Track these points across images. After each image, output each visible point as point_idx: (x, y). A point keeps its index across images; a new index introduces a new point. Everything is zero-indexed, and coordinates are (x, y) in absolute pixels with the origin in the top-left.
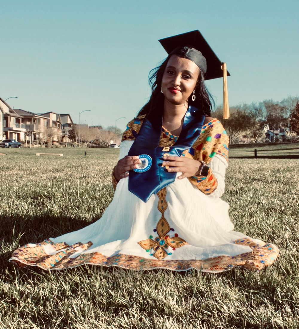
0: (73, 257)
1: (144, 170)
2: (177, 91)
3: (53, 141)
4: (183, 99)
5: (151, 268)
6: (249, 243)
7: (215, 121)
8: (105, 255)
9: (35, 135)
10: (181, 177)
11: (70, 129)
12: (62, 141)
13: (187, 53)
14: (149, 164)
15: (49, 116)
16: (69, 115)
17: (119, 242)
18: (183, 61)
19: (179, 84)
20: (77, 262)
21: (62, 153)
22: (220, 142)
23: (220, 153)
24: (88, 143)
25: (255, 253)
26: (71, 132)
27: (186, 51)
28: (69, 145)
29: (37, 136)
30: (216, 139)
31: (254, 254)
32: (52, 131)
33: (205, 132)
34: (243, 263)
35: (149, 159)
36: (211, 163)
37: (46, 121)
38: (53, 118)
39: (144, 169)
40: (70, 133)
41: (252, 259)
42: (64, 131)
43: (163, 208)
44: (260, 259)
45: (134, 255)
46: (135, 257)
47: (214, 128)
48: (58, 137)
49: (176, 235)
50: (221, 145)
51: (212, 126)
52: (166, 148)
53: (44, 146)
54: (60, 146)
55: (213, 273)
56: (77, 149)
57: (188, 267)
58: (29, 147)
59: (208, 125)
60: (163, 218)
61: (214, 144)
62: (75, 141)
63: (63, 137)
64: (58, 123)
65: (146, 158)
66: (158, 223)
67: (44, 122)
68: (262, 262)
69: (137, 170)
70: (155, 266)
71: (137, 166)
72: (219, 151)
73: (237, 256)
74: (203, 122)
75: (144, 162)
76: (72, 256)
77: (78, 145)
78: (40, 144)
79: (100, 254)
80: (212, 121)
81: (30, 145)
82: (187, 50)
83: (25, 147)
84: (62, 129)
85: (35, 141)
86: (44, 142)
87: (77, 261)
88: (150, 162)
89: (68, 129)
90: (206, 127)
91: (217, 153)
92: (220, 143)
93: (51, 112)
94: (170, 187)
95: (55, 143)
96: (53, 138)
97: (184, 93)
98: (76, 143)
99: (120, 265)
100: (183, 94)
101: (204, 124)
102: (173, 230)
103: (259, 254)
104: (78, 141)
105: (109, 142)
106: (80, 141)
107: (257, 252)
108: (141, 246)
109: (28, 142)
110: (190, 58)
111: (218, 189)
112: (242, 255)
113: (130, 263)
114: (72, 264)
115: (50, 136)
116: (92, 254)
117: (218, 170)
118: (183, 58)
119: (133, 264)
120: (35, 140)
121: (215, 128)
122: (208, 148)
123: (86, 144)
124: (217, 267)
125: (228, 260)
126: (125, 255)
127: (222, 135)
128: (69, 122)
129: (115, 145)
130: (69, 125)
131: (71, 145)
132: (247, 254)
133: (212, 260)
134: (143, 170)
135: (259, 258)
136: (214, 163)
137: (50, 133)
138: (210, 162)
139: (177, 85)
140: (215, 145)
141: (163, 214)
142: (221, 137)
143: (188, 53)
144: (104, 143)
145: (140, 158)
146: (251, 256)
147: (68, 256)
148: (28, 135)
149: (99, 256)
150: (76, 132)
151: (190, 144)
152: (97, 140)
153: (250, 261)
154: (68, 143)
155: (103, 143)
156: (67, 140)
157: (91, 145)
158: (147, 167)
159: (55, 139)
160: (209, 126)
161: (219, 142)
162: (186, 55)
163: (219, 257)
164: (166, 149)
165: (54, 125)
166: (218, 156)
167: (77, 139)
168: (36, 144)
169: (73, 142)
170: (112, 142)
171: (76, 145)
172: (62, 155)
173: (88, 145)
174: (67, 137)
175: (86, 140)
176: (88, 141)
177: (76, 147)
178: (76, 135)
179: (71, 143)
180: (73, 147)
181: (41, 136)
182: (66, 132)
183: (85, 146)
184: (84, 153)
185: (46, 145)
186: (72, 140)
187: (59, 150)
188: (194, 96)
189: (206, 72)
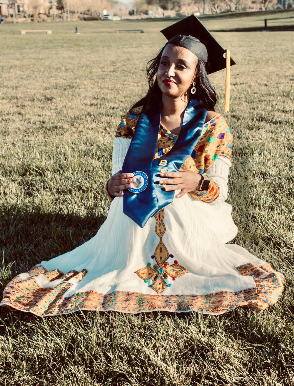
0: (68, 296)
3: (39, 14)
5: (150, 309)
6: (252, 269)
7: (218, 118)
8: (101, 293)
9: (19, 6)
10: (180, 196)
12: (49, 13)
13: (182, 40)
14: (145, 183)
17: (115, 272)
18: (176, 50)
19: (173, 75)
20: (71, 306)
21: (50, 29)
22: (224, 143)
23: (224, 155)
24: (79, 14)
25: (259, 289)
28: (57, 18)
29: (21, 9)
30: (219, 139)
31: (258, 291)
33: (207, 132)
34: (246, 303)
35: (145, 177)
36: (214, 166)
39: (140, 189)
40: (58, 4)
41: (256, 299)
43: (161, 233)
44: (264, 298)
45: (131, 291)
46: (133, 293)
47: (217, 127)
48: (45, 9)
49: (176, 262)
50: (225, 146)
51: (214, 125)
53: (29, 20)
54: (47, 19)
55: (215, 316)
56: (67, 24)
57: (188, 308)
58: (13, 22)
59: (211, 123)
60: (161, 243)
61: (217, 145)
62: (64, 12)
63: (51, 8)
65: (141, 175)
66: (157, 249)
68: (266, 301)
69: (132, 190)
70: (154, 308)
71: (132, 185)
72: (223, 153)
73: (240, 292)
74: (204, 120)
75: (139, 180)
76: (66, 295)
77: (67, 17)
78: (25, 17)
79: (96, 293)
80: (215, 118)
81: (14, 19)
82: (182, 37)
83: (9, 23)
85: (18, 14)
86: (29, 15)
87: (71, 305)
88: (146, 181)
90: (208, 125)
91: (220, 155)
92: (223, 144)
95: (41, 16)
96: (39, 10)
98: (65, 15)
99: (117, 308)
100: (178, 87)
101: (206, 122)
102: (172, 256)
103: (263, 290)
104: (67, 12)
105: (102, 12)
106: (70, 12)
107: (261, 289)
108: (139, 276)
109: (12, 16)
110: (185, 46)
111: (220, 197)
112: (245, 291)
113: (127, 303)
114: (67, 308)
115: (35, 8)
116: (87, 293)
117: (221, 174)
118: (177, 45)
119: (130, 306)
120: (20, 13)
121: (218, 126)
122: (210, 150)
123: (76, 15)
124: (218, 309)
125: (231, 298)
126: (122, 292)
127: (225, 134)
129: (109, 15)
131: (60, 17)
132: (250, 289)
133: (213, 297)
134: (138, 189)
135: (263, 296)
136: (217, 166)
137: (35, 4)
138: (212, 165)
139: (171, 77)
140: (218, 147)
141: (161, 238)
142: (225, 137)
143: (184, 40)
144: (97, 14)
145: (134, 176)
146: (255, 293)
147: (63, 293)
148: (11, 8)
149: (95, 296)
150: (64, 3)
152: (88, 11)
153: (253, 301)
154: (57, 15)
155: (95, 14)
156: (55, 11)
157: (82, 16)
158: (143, 187)
159: (42, 11)
160: (212, 124)
161: (222, 143)
162: (181, 43)
163: (221, 293)
164: (163, 163)
166: (221, 158)
167: (65, 10)
168: (20, 18)
169: (62, 13)
170: (105, 12)
171: (65, 18)
172: (50, 32)
173: (79, 17)
174: (54, 8)
175: (76, 11)
176: (78, 12)
177: (65, 20)
178: (64, 6)
179: (60, 15)
180: (61, 20)
181: (26, 9)
182: (53, 3)
183: (76, 17)
184: (75, 28)
185: (32, 18)
186: (60, 12)
187: (47, 24)
188: (194, 88)
189: (207, 61)
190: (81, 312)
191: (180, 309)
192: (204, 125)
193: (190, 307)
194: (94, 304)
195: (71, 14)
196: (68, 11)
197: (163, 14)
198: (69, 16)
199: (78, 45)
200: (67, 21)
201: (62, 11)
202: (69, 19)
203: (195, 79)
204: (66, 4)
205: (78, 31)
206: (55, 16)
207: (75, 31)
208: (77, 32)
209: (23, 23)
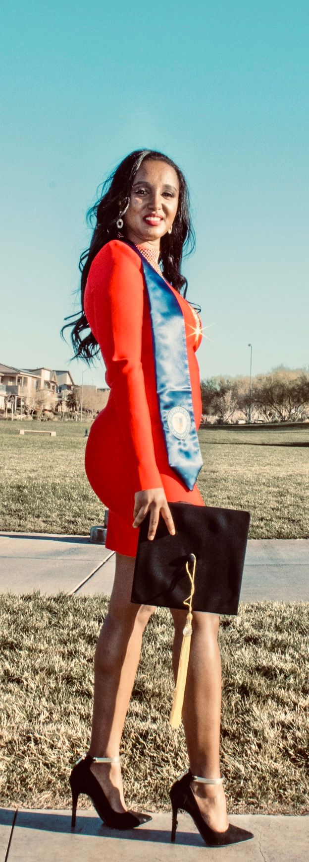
3: (44, 410)
9: (19, 400)
11: (70, 392)
12: (57, 410)
15: (40, 374)
16: (68, 372)
21: (55, 430)
26: (71, 397)
28: (66, 416)
29: (22, 403)
32: (43, 395)
37: (35, 381)
38: (46, 376)
40: (68, 399)
42: (60, 395)
48: (52, 404)
53: (30, 418)
54: (54, 418)
56: (77, 425)
58: (10, 419)
62: (76, 410)
63: (60, 403)
64: (52, 385)
67: (33, 382)
77: (79, 416)
78: (26, 413)
81: (12, 416)
83: (5, 419)
84: (57, 392)
85: (18, 410)
86: (32, 411)
89: (66, 392)
93: (43, 368)
95: (47, 413)
96: (44, 406)
98: (77, 413)
104: (80, 409)
106: (84, 410)
109: (9, 411)
115: (40, 403)
120: (19, 408)
123: (91, 415)
128: (69, 382)
130: (69, 387)
131: (70, 416)
137: (40, 399)
148: (9, 401)
150: (77, 398)
154: (66, 413)
156: (64, 408)
159: (48, 407)
165: (47, 386)
167: (78, 408)
168: (20, 414)
169: (72, 411)
171: (76, 417)
172: (54, 434)
174: (64, 404)
177: (76, 420)
178: (77, 402)
179: (70, 413)
180: (72, 419)
181: (28, 403)
182: (63, 397)
185: (35, 415)
186: (71, 409)
187: (53, 424)
195: (85, 412)
196: (82, 409)
198: (82, 415)
200: (79, 422)
201: (74, 408)
202: (81, 420)
204: (79, 400)
206: (64, 414)
209: (23, 420)
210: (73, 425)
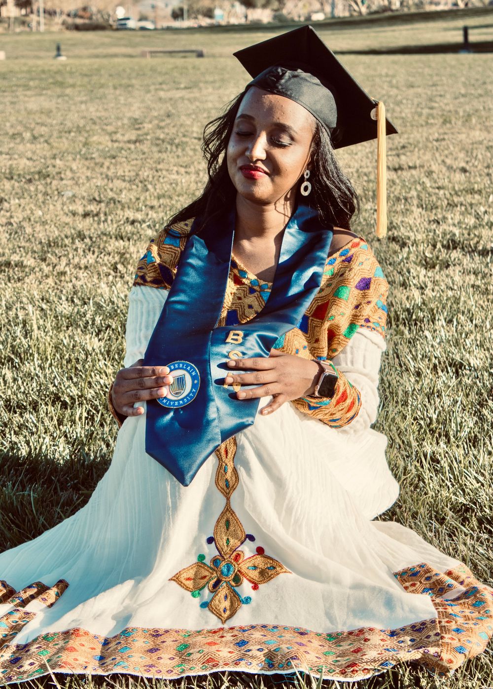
0: (23, 643)
1: (181, 402)
2: (259, 174)
4: (276, 192)
5: (206, 669)
6: (428, 578)
7: (356, 245)
8: (97, 634)
10: (269, 410)
13: (283, 81)
14: (194, 386)
17: (129, 584)
18: (271, 102)
19: (263, 156)
20: (31, 664)
21: (2, 48)
22: (369, 299)
23: (369, 324)
24: (64, 17)
25: (443, 624)
27: (281, 77)
28: (17, 24)
30: (359, 291)
31: (441, 627)
33: (334, 276)
34: (416, 655)
35: (194, 374)
36: (348, 349)
39: (182, 399)
41: (438, 646)
43: (228, 487)
44: (456, 644)
46: (167, 631)
47: (355, 266)
49: (260, 551)
50: (372, 305)
51: (349, 260)
52: (234, 335)
55: (349, 683)
56: (38, 37)
57: (288, 665)
59: (341, 256)
60: (228, 509)
61: (355, 303)
62: (32, 12)
63: (3, 4)
65: (186, 370)
66: (218, 521)
68: (460, 650)
69: (165, 401)
70: (214, 666)
71: (165, 391)
72: (367, 320)
73: (403, 629)
74: (328, 249)
75: (180, 381)
76: (20, 639)
77: (38, 23)
79: (86, 633)
80: (349, 245)
82: (284, 74)
87: (32, 661)
88: (196, 382)
90: (335, 259)
91: (362, 326)
92: (369, 302)
94: (245, 435)
97: (277, 179)
98: (34, 18)
99: (131, 667)
100: (273, 180)
101: (330, 255)
102: (252, 538)
103: (453, 626)
104: (38, 11)
105: (115, 11)
106: (45, 12)
107: (448, 622)
108: (181, 584)
110: (289, 93)
111: (361, 416)
112: (413, 627)
113: (154, 656)
114: (22, 670)
116: (67, 634)
117: (364, 367)
118: (273, 93)
119: (161, 661)
121: (357, 263)
122: (340, 315)
123: (58, 20)
124: (355, 668)
125: (382, 643)
126: (143, 630)
127: (372, 281)
129: (128, 19)
131: (23, 23)
132: (423, 624)
133: (344, 640)
134: (178, 401)
135: (453, 639)
136: (355, 350)
138: (345, 348)
139: (258, 160)
140: (357, 307)
141: (228, 499)
142: (372, 286)
143: (286, 81)
144: (102, 16)
145: (171, 371)
146: (435, 632)
147: (13, 636)
149: (82, 640)
151: (295, 316)
152: (85, 9)
153: (432, 650)
154: (16, 19)
155: (99, 16)
156: (12, 11)
157: (70, 20)
158: (188, 395)
160: (344, 258)
161: (366, 300)
162: (280, 87)
163: (361, 631)
164: (235, 337)
166: (364, 331)
167: (35, 8)
169: (26, 15)
170: (121, 13)
171: (34, 24)
172: (1, 55)
173: (64, 23)
174: (11, 4)
175: (58, 10)
176: (62, 13)
177: (34, 29)
179: (23, 18)
180: (27, 29)
183: (57, 24)
184: (54, 47)
186: (23, 12)
188: (306, 183)
189: (335, 126)
190: (53, 677)
191: (271, 666)
192: (327, 261)
193: (293, 663)
194: (82, 660)
195: (47, 16)
196: (41, 11)
197: (246, 17)
198: (42, 20)
199: (61, 84)
200: (38, 32)
201: (29, 10)
202: (42, 28)
203: (308, 165)
205: (62, 53)
206: (12, 20)
207: (55, 53)
208: (59, 55)
210: (33, 38)
